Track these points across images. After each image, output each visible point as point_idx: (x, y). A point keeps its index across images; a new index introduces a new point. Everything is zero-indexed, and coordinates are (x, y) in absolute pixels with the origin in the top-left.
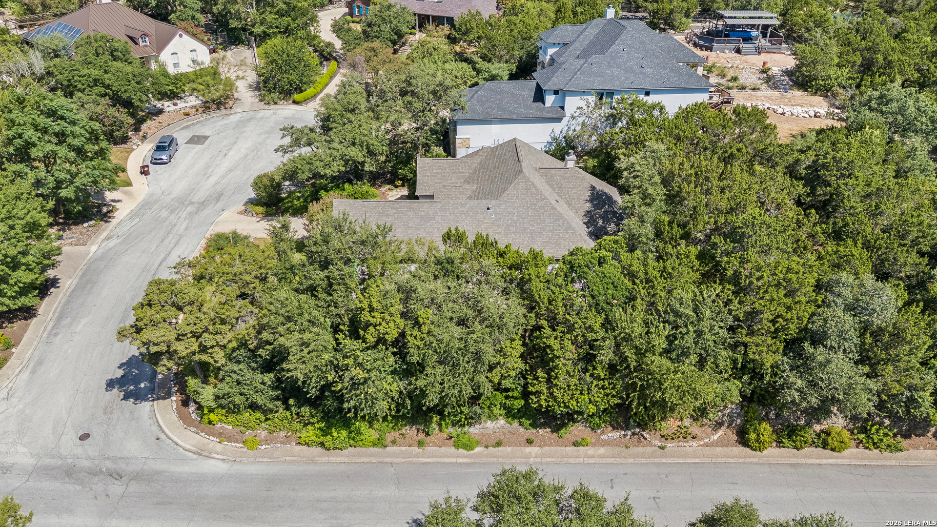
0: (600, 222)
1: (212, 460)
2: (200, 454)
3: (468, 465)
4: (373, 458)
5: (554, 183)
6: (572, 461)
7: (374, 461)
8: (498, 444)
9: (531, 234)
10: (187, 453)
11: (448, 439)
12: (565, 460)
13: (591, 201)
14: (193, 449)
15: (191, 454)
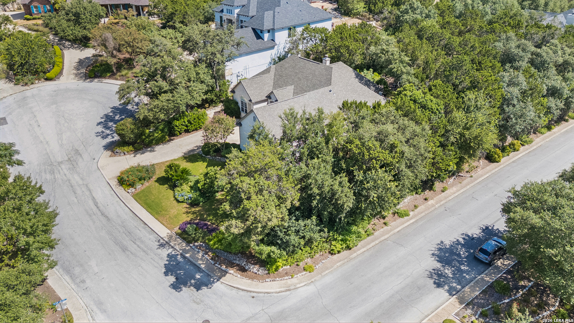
1: (299, 289)
2: (289, 290)
3: (416, 221)
4: (376, 241)
6: (450, 198)
7: (377, 242)
8: (416, 207)
10: (281, 294)
11: (394, 216)
12: (448, 199)
14: (282, 289)
15: (284, 293)
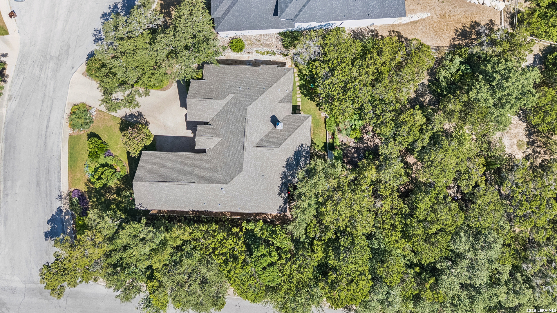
0: (290, 178)
5: (264, 156)
9: (245, 201)
13: (286, 167)
